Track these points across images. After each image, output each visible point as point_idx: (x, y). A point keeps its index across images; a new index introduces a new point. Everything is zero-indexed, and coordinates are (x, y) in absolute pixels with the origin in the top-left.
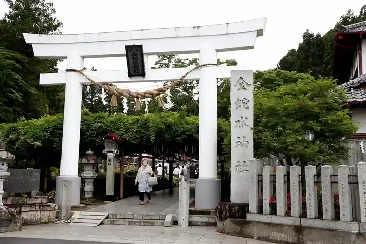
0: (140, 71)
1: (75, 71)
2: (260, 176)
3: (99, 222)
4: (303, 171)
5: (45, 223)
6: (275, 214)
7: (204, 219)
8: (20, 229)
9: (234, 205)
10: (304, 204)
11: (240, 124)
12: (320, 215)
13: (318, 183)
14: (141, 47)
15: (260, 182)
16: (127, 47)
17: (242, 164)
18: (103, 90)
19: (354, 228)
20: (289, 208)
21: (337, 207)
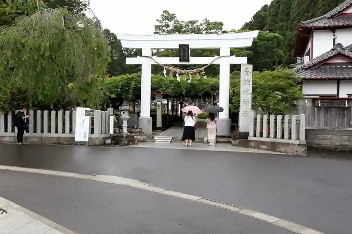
0: (187, 59)
1: (148, 57)
2: (256, 119)
3: (170, 141)
4: (276, 117)
5: (142, 141)
6: (262, 137)
7: (223, 140)
8: (137, 144)
9: (242, 133)
10: (276, 132)
11: (245, 93)
12: (283, 137)
13: (283, 123)
14: (188, 45)
15: (255, 122)
16: (180, 45)
17: (246, 113)
18: (165, 69)
19: (297, 142)
20: (269, 134)
21: (290, 134)
